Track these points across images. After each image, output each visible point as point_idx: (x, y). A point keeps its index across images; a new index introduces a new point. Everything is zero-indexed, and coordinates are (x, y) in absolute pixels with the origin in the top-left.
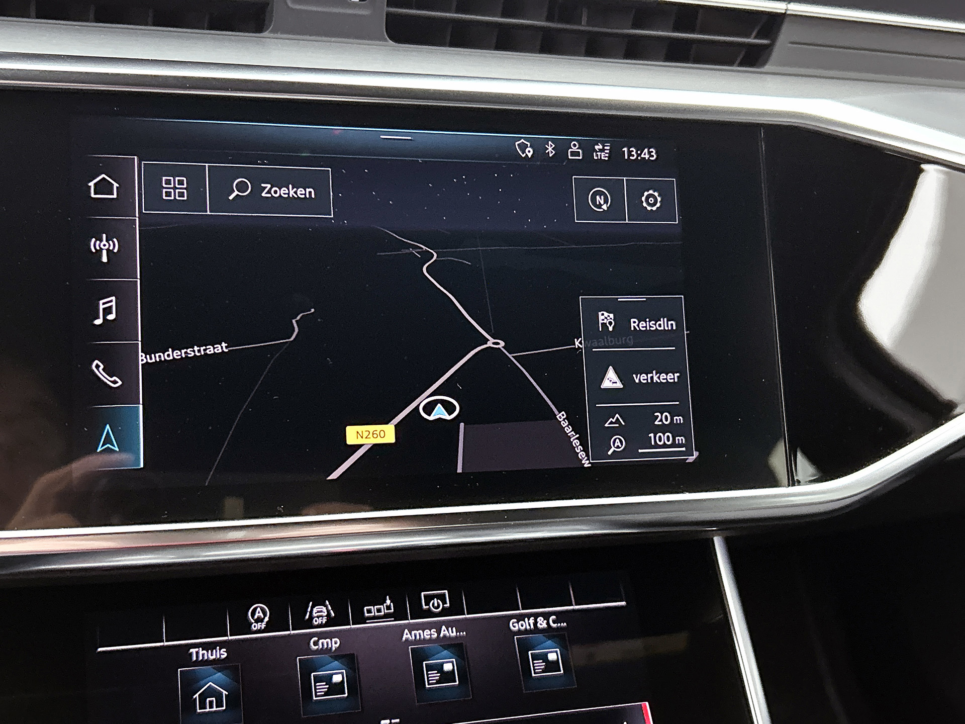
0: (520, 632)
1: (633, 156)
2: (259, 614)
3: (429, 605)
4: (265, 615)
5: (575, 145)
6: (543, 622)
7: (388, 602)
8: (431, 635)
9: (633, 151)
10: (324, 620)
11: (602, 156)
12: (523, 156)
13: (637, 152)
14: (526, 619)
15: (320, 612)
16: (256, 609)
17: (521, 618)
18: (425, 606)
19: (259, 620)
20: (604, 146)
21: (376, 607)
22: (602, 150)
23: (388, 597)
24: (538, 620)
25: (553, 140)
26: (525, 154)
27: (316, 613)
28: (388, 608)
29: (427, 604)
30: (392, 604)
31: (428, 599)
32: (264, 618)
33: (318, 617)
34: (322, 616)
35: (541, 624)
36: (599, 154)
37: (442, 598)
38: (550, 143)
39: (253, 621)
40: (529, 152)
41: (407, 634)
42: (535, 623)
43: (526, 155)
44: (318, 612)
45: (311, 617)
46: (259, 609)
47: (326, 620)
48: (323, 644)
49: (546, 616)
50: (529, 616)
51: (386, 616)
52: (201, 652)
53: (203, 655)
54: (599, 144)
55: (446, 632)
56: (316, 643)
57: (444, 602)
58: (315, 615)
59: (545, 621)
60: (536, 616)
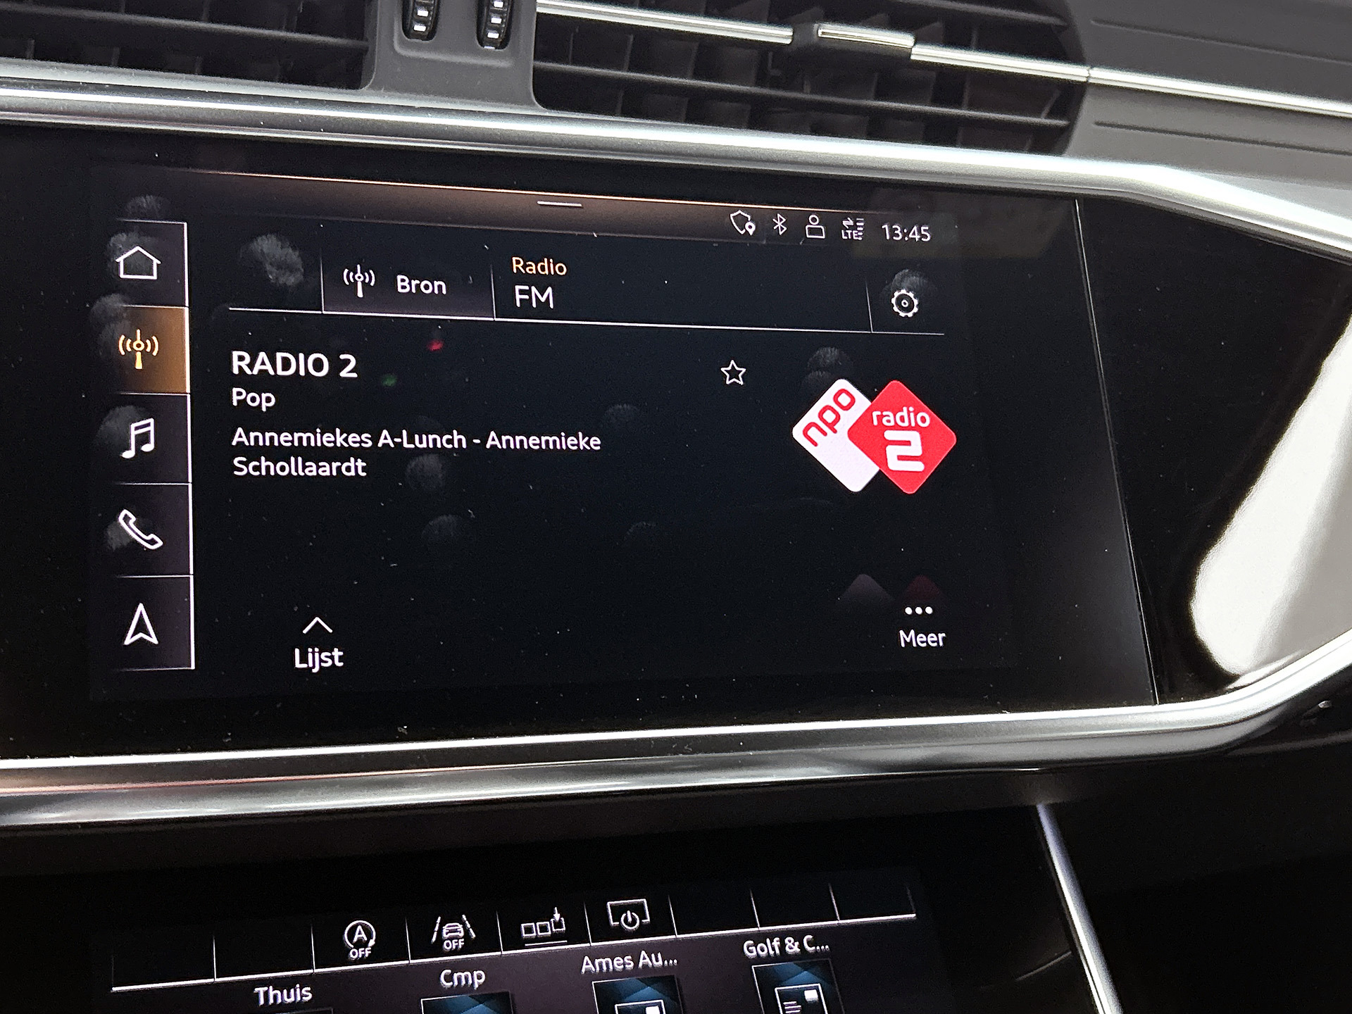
0: (758, 959)
1: (898, 235)
2: (360, 935)
3: (619, 921)
4: (370, 937)
5: (814, 220)
6: (794, 944)
7: (557, 916)
8: (624, 964)
9: (897, 229)
10: (461, 944)
11: (854, 235)
12: (742, 232)
13: (902, 231)
14: (768, 941)
15: (453, 933)
16: (355, 927)
17: (759, 938)
18: (614, 922)
19: (361, 944)
20: (855, 222)
21: (538, 924)
22: (854, 227)
23: (556, 908)
24: (786, 941)
25: (783, 212)
26: (744, 231)
27: (447, 934)
28: (558, 925)
29: (617, 918)
30: (562, 919)
31: (618, 912)
32: (368, 941)
33: (451, 939)
34: (457, 938)
35: (791, 948)
36: (849, 232)
37: (638, 909)
38: (779, 215)
39: (352, 946)
40: (751, 228)
41: (587, 964)
42: (782, 946)
43: (746, 231)
44: (450, 931)
45: (440, 939)
46: (359, 928)
47: (463, 943)
48: (459, 979)
49: (798, 936)
50: (772, 936)
51: (555, 937)
52: (272, 993)
53: (275, 997)
54: (849, 219)
55: (648, 960)
56: (449, 978)
57: (643, 916)
58: (445, 935)
59: (797, 943)
60: (782, 935)
